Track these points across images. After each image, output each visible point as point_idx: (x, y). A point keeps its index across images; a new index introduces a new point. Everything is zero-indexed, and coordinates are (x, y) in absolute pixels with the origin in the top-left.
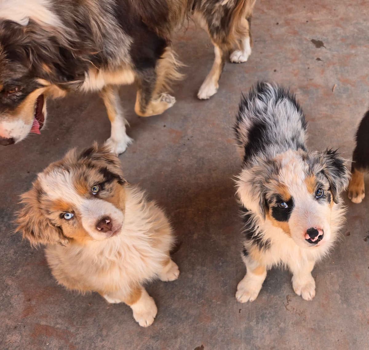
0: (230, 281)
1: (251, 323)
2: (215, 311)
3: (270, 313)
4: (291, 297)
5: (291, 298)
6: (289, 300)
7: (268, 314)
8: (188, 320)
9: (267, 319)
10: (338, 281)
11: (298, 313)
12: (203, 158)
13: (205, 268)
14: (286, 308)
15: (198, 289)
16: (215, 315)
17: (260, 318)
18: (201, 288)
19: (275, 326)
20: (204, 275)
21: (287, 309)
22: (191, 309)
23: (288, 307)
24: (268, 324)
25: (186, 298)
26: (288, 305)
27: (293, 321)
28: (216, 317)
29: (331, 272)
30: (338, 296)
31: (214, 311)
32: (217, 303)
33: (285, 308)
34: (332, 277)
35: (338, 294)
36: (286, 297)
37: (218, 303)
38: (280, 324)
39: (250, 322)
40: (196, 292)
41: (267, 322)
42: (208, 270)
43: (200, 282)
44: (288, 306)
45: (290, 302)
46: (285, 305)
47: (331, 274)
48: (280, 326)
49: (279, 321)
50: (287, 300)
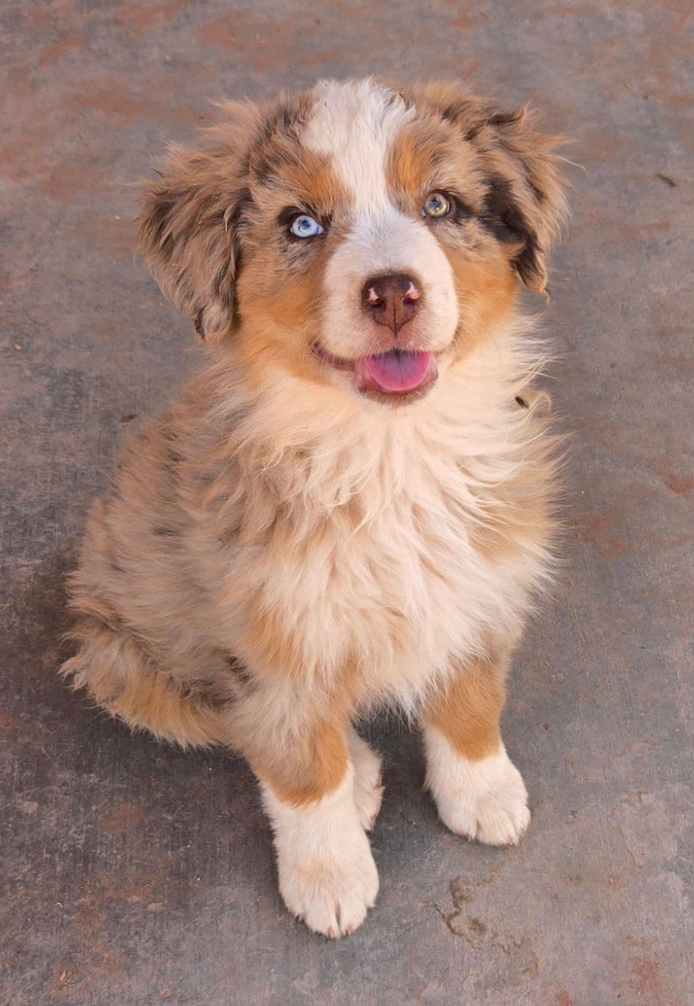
0: (200, 826)
1: (296, 984)
2: (140, 938)
3: (379, 945)
4: (470, 887)
5: (468, 890)
6: (462, 898)
7: (372, 949)
8: (22, 971)
9: (368, 969)
10: (673, 823)
11: (503, 947)
12: (78, 374)
13: (93, 779)
14: (449, 926)
15: (63, 856)
16: (141, 953)
17: (336, 963)
18: (75, 852)
19: (402, 995)
20: (88, 804)
21: (453, 931)
22: (32, 930)
23: (460, 923)
24: (370, 986)
25: (13, 889)
26: (456, 914)
27: (482, 977)
28: (146, 960)
29: (640, 793)
30: (676, 883)
31: (137, 938)
32: (145, 907)
33: (444, 925)
34: (648, 810)
35: (673, 873)
36: (446, 884)
37: (152, 907)
38: (426, 986)
39: (294, 979)
40: (53, 866)
41: (366, 978)
42: (106, 783)
43: (73, 829)
44: (456, 919)
45: (464, 905)
46: (444, 917)
47: (641, 801)
48: (425, 993)
49: (422, 976)
50: (454, 896)
